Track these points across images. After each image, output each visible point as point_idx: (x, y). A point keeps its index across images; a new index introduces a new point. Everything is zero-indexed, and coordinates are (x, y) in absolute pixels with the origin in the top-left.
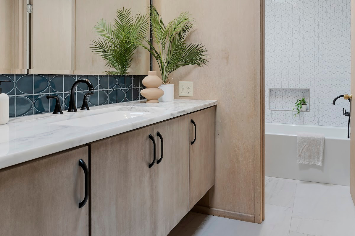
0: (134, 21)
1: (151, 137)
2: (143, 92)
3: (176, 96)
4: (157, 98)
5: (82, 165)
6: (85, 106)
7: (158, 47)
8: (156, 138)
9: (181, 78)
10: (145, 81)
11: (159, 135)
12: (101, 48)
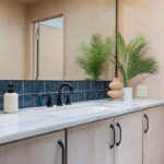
0: (104, 42)
1: (112, 126)
2: (110, 93)
3: (134, 96)
4: (120, 98)
5: (60, 143)
6: (68, 102)
7: (121, 60)
8: (116, 127)
9: (138, 83)
10: (111, 85)
11: (118, 125)
12: (81, 62)
